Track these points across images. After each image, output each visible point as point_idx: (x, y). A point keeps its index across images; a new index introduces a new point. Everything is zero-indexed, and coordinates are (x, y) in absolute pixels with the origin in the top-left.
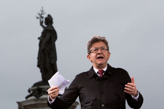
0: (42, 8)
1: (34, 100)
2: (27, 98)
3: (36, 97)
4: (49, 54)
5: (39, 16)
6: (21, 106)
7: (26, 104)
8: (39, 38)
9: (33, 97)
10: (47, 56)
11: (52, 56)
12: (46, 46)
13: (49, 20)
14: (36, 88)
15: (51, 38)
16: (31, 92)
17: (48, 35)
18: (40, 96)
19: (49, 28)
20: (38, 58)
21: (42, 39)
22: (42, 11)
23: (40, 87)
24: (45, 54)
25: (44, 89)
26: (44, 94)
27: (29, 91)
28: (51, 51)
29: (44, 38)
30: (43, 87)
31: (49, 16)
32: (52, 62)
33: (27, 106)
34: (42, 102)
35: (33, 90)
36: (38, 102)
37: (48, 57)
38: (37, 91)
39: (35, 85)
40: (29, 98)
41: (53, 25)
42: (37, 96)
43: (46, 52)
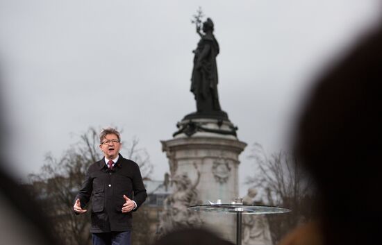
0: (200, 8)
1: (184, 139)
2: (174, 135)
3: (186, 133)
4: (207, 74)
5: (195, 20)
6: (166, 146)
8: (194, 52)
9: (183, 135)
10: (204, 76)
12: (203, 63)
13: (208, 27)
14: (187, 121)
15: (210, 52)
16: (181, 127)
17: (207, 47)
18: (193, 134)
19: (209, 38)
20: (192, 80)
21: (198, 53)
22: (200, 13)
23: (194, 120)
24: (201, 75)
25: (198, 123)
26: (199, 131)
27: (178, 126)
28: (209, 70)
29: (201, 52)
30: (198, 121)
31: (209, 20)
32: (212, 86)
33: (175, 147)
34: (195, 143)
35: (183, 125)
36: (189, 142)
37: (206, 78)
38: (188, 126)
39: (187, 117)
40: (178, 136)
42: (189, 133)
43: (202, 71)
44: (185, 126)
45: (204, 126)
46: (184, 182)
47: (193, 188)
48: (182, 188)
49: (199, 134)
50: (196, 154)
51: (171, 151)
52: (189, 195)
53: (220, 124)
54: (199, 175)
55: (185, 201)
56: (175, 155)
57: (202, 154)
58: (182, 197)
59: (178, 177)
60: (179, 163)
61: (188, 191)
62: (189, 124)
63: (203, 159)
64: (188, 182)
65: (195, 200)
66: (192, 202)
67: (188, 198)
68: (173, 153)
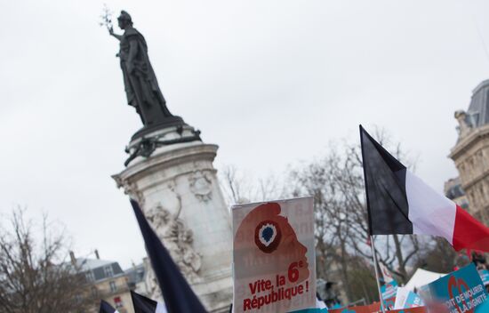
0: (105, 5)
1: (144, 161)
2: (126, 164)
3: (143, 155)
4: (145, 76)
5: (104, 21)
6: (120, 180)
7: (130, 174)
8: (117, 56)
9: (139, 159)
10: (141, 79)
11: (149, 78)
12: (135, 64)
14: (139, 140)
16: (132, 151)
17: (133, 44)
18: (151, 153)
20: (126, 90)
21: (123, 55)
22: (107, 11)
23: (147, 136)
24: (138, 78)
25: (153, 138)
26: (156, 147)
27: (127, 151)
29: (128, 52)
30: (151, 135)
31: (123, 12)
32: (154, 89)
33: (133, 176)
34: (160, 162)
35: (134, 147)
36: (152, 163)
37: (145, 81)
38: (142, 146)
39: (134, 137)
40: (132, 163)
41: (134, 26)
42: (146, 154)
43: (138, 74)
44: (137, 148)
45: (162, 139)
46: (162, 213)
47: (176, 218)
48: (163, 222)
49: (159, 151)
50: (164, 176)
51: (130, 184)
52: (174, 227)
53: (180, 131)
54: (179, 198)
55: (172, 236)
56: (136, 187)
57: (172, 172)
58: (167, 233)
59: (151, 211)
60: (145, 194)
61: (171, 223)
62: (141, 143)
63: (175, 178)
64: (167, 213)
65: (183, 232)
66: (180, 235)
67: (174, 232)
68: (133, 185)
